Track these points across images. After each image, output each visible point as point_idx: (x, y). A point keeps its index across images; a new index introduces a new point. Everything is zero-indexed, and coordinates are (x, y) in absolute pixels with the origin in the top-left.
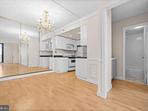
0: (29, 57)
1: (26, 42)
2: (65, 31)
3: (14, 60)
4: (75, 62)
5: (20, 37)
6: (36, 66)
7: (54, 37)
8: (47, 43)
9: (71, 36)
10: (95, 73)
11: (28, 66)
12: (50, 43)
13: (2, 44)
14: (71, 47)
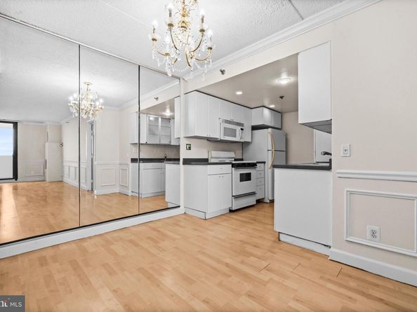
0: (95, 163)
1: (90, 116)
2: (226, 76)
3: (47, 170)
4: (250, 180)
5: (71, 98)
6: (117, 190)
7: (182, 96)
8: (152, 118)
9: (239, 93)
10: (376, 228)
11: (92, 190)
12: (160, 119)
13: (12, 125)
14: (235, 130)
